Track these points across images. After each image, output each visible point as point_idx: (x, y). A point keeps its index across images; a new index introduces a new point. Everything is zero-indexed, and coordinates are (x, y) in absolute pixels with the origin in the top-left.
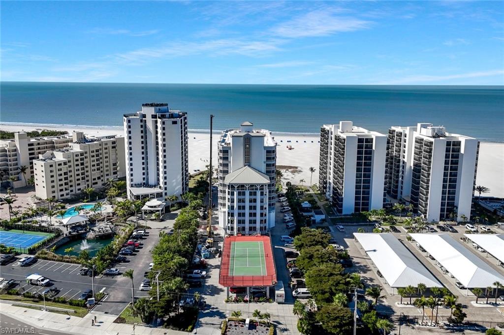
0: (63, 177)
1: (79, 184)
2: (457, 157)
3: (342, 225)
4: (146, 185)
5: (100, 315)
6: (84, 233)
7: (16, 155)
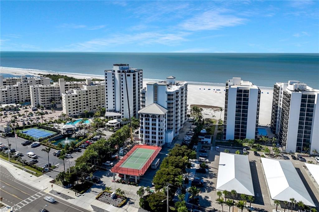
0: (75, 103)
1: (85, 108)
2: (313, 106)
3: (219, 147)
4: (115, 111)
5: (47, 177)
6: (71, 134)
7: (59, 90)
